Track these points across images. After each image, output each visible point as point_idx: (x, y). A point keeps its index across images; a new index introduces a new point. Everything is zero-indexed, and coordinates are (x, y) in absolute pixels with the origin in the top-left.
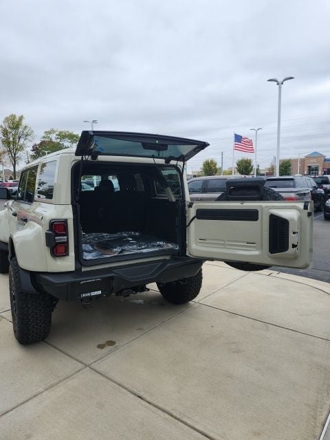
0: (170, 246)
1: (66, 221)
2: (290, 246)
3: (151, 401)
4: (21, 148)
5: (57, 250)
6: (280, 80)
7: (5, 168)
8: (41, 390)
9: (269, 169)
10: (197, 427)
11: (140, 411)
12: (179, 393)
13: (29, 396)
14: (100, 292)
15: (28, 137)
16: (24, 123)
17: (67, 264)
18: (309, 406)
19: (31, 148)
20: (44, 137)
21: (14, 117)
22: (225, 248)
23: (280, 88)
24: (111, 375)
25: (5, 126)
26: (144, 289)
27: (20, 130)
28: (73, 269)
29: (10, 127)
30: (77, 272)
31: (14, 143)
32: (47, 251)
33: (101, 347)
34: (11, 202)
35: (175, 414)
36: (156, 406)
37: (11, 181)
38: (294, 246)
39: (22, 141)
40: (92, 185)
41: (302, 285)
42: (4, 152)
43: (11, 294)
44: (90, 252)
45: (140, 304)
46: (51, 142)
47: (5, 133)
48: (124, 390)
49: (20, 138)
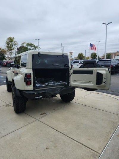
0: (64, 83)
1: (30, 74)
2: (103, 82)
3: (57, 130)
4: (13, 49)
5: (28, 83)
6: (107, 24)
7: (8, 56)
8: (23, 126)
9: (103, 57)
10: (71, 137)
11: (53, 132)
12: (66, 128)
13: (20, 127)
14: (41, 97)
15: (16, 45)
16: (14, 40)
17: (31, 87)
18: (107, 133)
19: (17, 49)
20: (21, 45)
21: (11, 38)
22: (82, 83)
23: (107, 27)
24: (45, 122)
25: (8, 41)
26: (55, 96)
27: (13, 42)
28: (33, 89)
29: (9, 42)
30: (34, 90)
31: (11, 47)
32: (24, 83)
33: (42, 114)
34: (11, 68)
35: (64, 134)
36: (59, 131)
37: (10, 61)
38: (104, 83)
39: (13, 46)
40: (38, 62)
41: (110, 97)
42: (7, 51)
43: (13, 97)
44: (38, 84)
45: (54, 102)
46: (24, 47)
47: (8, 43)
48: (49, 127)
49: (13, 45)
